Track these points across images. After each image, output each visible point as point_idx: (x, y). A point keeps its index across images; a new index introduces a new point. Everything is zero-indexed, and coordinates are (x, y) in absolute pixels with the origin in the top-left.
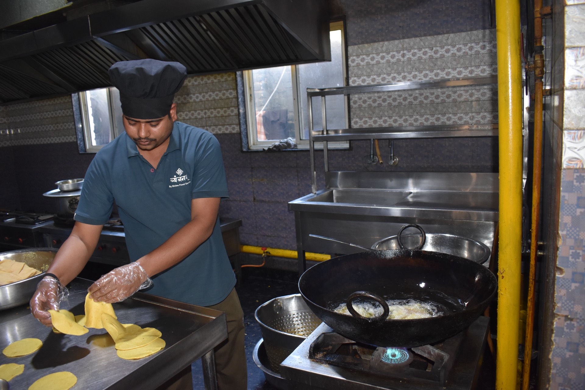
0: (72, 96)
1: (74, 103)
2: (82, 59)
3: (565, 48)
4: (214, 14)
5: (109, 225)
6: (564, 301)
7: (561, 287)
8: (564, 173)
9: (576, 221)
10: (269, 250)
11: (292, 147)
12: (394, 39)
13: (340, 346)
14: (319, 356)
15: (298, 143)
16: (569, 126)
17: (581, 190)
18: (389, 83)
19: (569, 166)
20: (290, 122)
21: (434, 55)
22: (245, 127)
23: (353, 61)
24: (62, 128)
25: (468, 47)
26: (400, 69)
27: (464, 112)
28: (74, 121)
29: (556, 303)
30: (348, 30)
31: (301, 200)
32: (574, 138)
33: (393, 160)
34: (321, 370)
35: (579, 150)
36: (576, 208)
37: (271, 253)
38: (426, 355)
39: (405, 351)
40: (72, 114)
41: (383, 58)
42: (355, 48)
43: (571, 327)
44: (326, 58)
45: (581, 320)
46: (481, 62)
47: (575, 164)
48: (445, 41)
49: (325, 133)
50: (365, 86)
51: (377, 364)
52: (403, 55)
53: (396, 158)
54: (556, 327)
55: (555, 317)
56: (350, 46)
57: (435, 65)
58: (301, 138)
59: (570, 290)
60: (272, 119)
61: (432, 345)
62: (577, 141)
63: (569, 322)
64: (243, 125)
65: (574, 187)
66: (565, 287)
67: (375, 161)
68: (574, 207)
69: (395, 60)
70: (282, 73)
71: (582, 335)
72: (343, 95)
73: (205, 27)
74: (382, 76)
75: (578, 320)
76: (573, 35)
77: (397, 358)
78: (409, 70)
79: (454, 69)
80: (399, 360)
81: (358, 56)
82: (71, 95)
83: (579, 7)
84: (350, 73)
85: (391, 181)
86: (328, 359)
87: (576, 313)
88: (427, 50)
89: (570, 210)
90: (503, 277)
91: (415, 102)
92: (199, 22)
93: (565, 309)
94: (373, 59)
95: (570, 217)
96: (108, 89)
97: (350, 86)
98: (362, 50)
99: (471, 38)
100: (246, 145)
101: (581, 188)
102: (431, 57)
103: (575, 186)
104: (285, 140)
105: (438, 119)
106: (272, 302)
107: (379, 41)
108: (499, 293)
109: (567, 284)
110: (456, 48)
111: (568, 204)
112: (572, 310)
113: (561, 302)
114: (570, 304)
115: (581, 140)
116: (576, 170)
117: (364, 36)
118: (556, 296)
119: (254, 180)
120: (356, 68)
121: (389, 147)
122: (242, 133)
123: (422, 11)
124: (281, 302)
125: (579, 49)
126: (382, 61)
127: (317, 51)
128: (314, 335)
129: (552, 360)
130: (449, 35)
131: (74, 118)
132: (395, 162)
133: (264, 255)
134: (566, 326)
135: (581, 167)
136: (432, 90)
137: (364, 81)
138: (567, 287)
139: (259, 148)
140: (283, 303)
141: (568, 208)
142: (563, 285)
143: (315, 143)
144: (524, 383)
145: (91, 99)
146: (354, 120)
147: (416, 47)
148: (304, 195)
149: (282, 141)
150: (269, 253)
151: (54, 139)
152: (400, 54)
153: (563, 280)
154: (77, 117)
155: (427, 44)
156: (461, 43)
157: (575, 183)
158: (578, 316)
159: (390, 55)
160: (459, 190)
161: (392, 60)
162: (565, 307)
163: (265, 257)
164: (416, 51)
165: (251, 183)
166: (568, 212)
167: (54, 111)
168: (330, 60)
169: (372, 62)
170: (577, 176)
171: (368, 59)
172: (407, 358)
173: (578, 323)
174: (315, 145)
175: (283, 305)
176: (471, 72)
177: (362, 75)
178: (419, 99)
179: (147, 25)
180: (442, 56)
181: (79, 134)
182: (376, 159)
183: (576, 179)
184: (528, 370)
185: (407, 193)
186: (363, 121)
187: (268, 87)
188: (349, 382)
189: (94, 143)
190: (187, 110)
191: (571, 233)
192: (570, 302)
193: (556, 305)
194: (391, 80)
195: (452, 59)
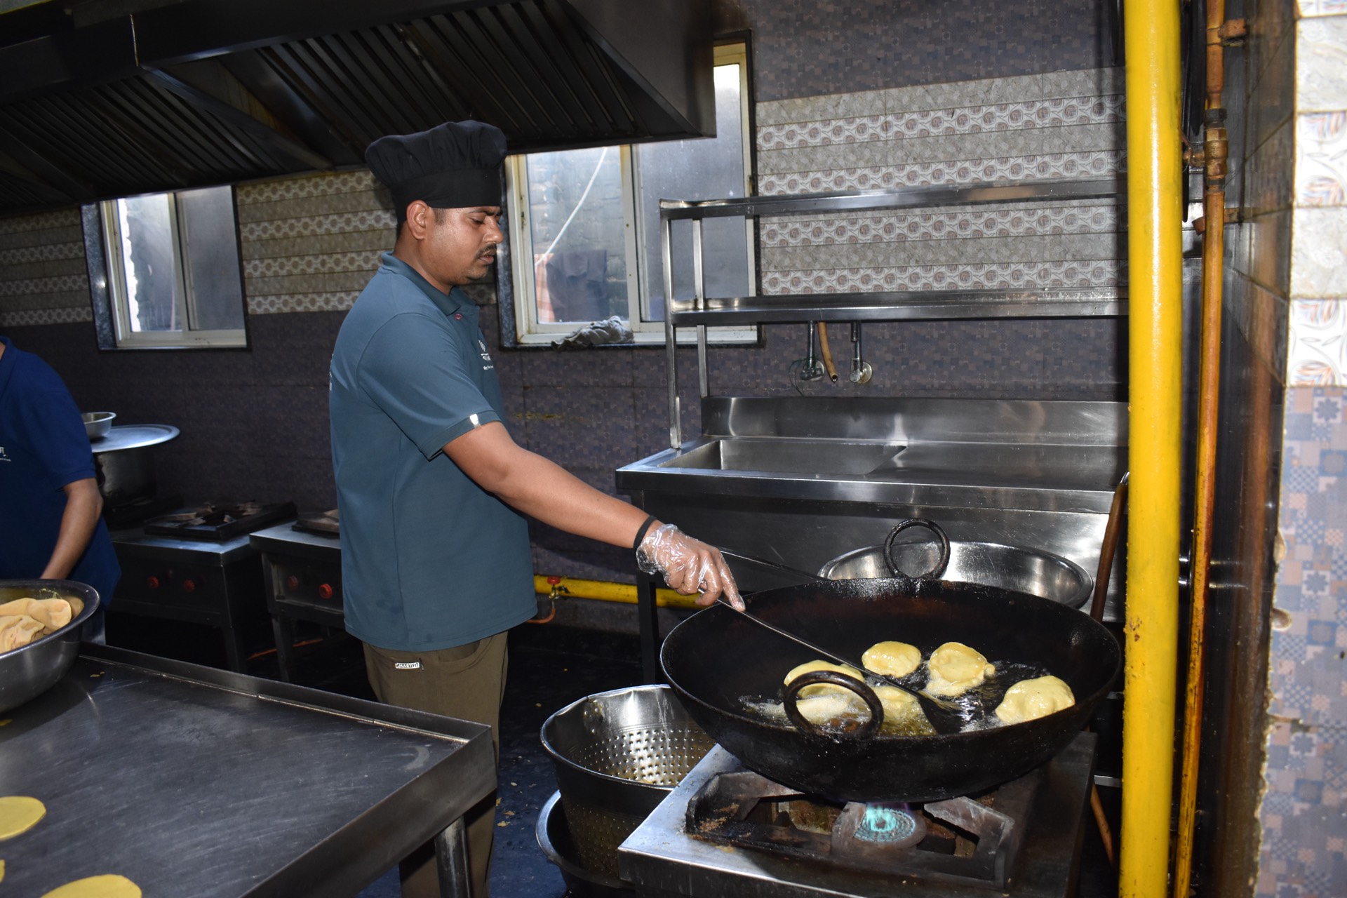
0: (83, 211)
1: (86, 228)
2: (110, 121)
3: (1296, 115)
4: (439, 19)
5: (177, 525)
6: (1288, 687)
7: (1283, 654)
8: (1291, 396)
9: (1318, 505)
10: (564, 583)
11: (622, 338)
12: (864, 87)
13: (756, 802)
14: (710, 826)
15: (634, 330)
16: (1303, 291)
17: (1329, 435)
18: (852, 191)
19: (1303, 380)
20: (612, 280)
21: (957, 127)
22: (509, 291)
23: (768, 138)
24: (56, 289)
25: (1035, 110)
26: (878, 157)
27: (1024, 260)
28: (88, 273)
29: (1272, 691)
30: (756, 66)
31: (646, 464)
32: (1314, 318)
33: (861, 370)
34: (715, 858)
35: (1324, 344)
36: (1317, 477)
37: (570, 590)
38: (958, 822)
39: (905, 814)
40: (81, 254)
41: (837, 131)
42: (774, 108)
43: (1305, 746)
44: (704, 130)
45: (1327, 730)
46: (1065, 145)
47: (1315, 376)
48: (982, 96)
49: (701, 306)
50: (795, 197)
51: (846, 843)
52: (886, 127)
53: (866, 367)
54: (1272, 746)
55: (1268, 724)
56: (759, 102)
57: (960, 150)
58: (644, 319)
59: (1303, 662)
60: (569, 272)
61: (974, 796)
62: (1321, 324)
63: (1299, 734)
64: (505, 285)
65: (1313, 429)
66: (1291, 655)
67: (819, 372)
68: (1313, 472)
69: (866, 136)
70: (597, 164)
71: (1330, 763)
72: (744, 217)
73: (416, 50)
74: (835, 174)
75: (1321, 730)
76: (1315, 86)
77: (888, 829)
78: (899, 162)
79: (1004, 160)
80: (893, 834)
81: (779, 126)
82: (80, 210)
83: (1329, 22)
84: (760, 165)
85: (857, 418)
86: (730, 835)
87: (1318, 713)
88: (940, 114)
89: (1304, 480)
90: (1137, 637)
91: (912, 236)
92: (401, 37)
93: (1292, 705)
94: (814, 133)
95: (1305, 496)
96: (172, 195)
97: (760, 195)
98: (789, 114)
99: (1041, 90)
100: (510, 332)
101: (1329, 429)
102: (950, 132)
103: (1315, 425)
104: (605, 322)
105: (965, 276)
106: (580, 706)
107: (829, 93)
108: (1127, 674)
109: (1296, 648)
110: (1008, 112)
111: (1300, 467)
112: (1307, 706)
113: (1282, 688)
114: (1303, 693)
115: (1330, 322)
116: (1320, 390)
117: (794, 80)
118: (1272, 675)
119: (529, 418)
120: (774, 154)
121: (852, 341)
122: (500, 305)
123: (929, 25)
124: (601, 704)
125: (1327, 116)
126: (835, 139)
127: (683, 112)
128: (694, 779)
129: (1261, 822)
130: (992, 80)
131: (87, 264)
132: (864, 375)
133: (553, 594)
134: (1293, 743)
135: (1329, 383)
136: (952, 207)
137: (792, 184)
138: (1296, 655)
139: (543, 340)
140: (605, 709)
141: (1300, 476)
142: (1286, 651)
143: (677, 329)
144: (1179, 883)
145: (129, 219)
146: (770, 276)
147: (915, 108)
148: (651, 454)
149: (596, 324)
150: (567, 591)
151: (36, 316)
152: (879, 123)
153: (1288, 640)
154: (93, 262)
155: (940, 101)
156: (1019, 101)
157: (1316, 420)
158: (1321, 721)
159: (854, 126)
160: (1014, 442)
161: (861, 138)
162: (1292, 700)
163: (556, 601)
164: (915, 116)
165: (523, 423)
166: (1299, 484)
167: (36, 247)
168: (714, 136)
169: (812, 142)
170: (1321, 403)
171: (802, 134)
172: (912, 830)
173: (1320, 735)
174: (677, 334)
175: (605, 713)
176: (1043, 168)
177: (790, 170)
178: (923, 230)
179: (275, 43)
180: (976, 130)
181: (100, 304)
182: (821, 369)
183: (1317, 410)
184: (1188, 853)
185: (894, 447)
186: (789, 278)
187: (562, 196)
188: (783, 886)
189: (136, 326)
190: (368, 248)
191: (1305, 531)
192: (1303, 688)
193: (1272, 697)
194: (855, 183)
195: (998, 136)
